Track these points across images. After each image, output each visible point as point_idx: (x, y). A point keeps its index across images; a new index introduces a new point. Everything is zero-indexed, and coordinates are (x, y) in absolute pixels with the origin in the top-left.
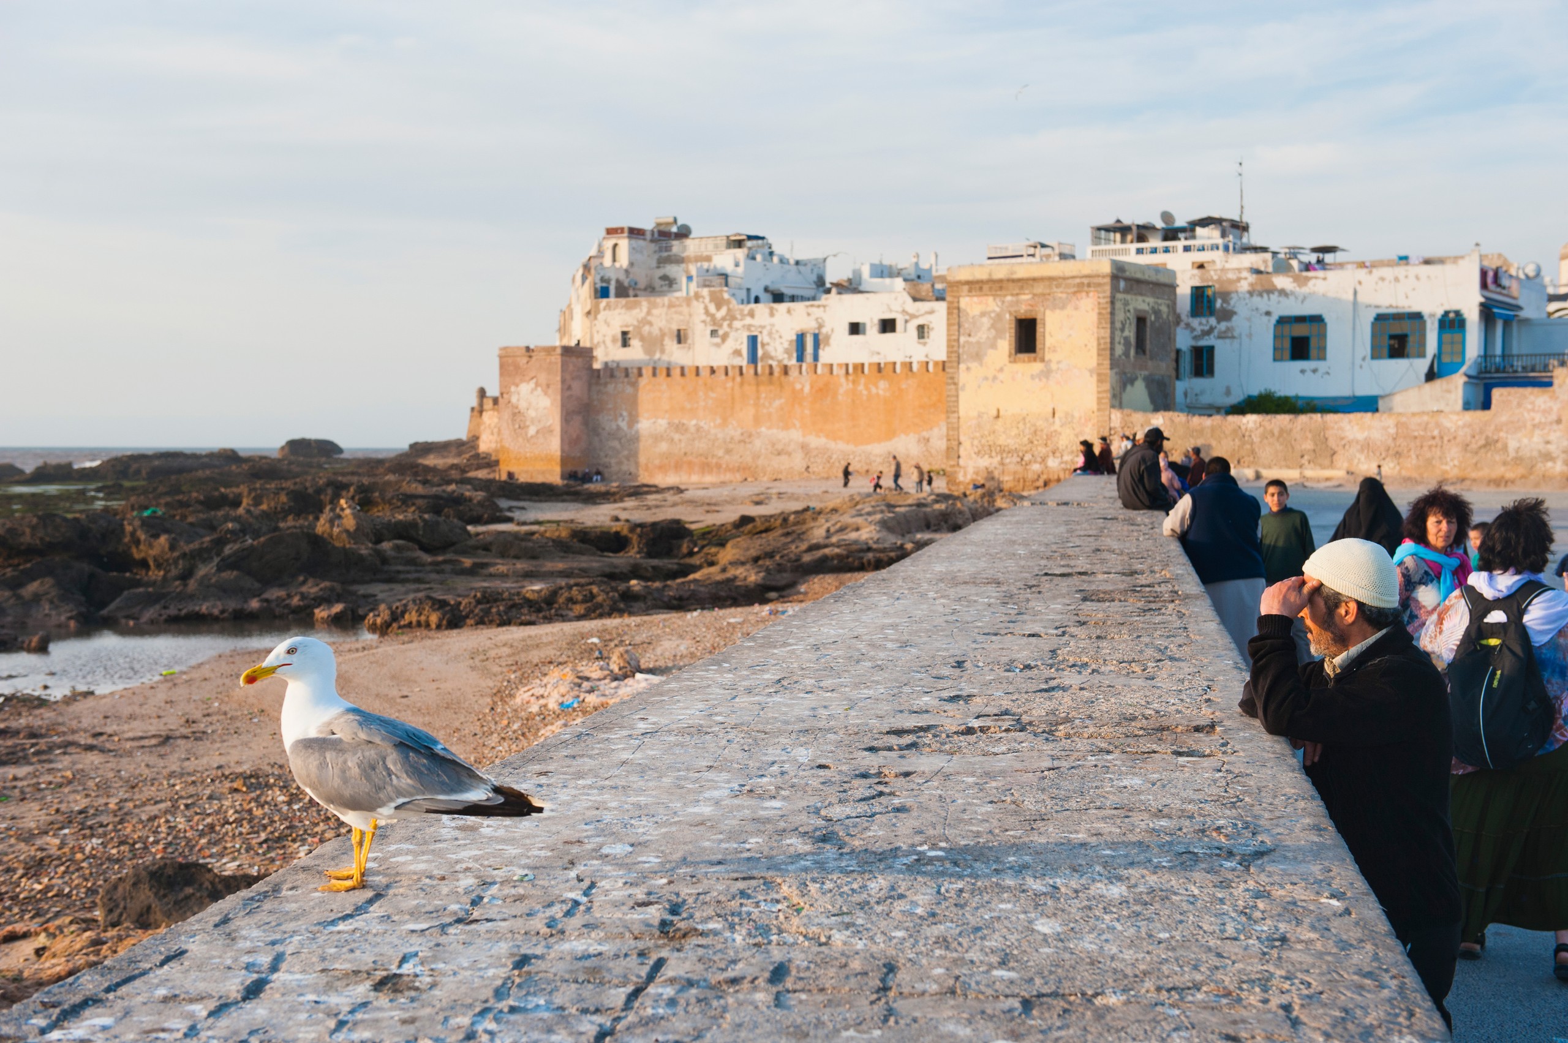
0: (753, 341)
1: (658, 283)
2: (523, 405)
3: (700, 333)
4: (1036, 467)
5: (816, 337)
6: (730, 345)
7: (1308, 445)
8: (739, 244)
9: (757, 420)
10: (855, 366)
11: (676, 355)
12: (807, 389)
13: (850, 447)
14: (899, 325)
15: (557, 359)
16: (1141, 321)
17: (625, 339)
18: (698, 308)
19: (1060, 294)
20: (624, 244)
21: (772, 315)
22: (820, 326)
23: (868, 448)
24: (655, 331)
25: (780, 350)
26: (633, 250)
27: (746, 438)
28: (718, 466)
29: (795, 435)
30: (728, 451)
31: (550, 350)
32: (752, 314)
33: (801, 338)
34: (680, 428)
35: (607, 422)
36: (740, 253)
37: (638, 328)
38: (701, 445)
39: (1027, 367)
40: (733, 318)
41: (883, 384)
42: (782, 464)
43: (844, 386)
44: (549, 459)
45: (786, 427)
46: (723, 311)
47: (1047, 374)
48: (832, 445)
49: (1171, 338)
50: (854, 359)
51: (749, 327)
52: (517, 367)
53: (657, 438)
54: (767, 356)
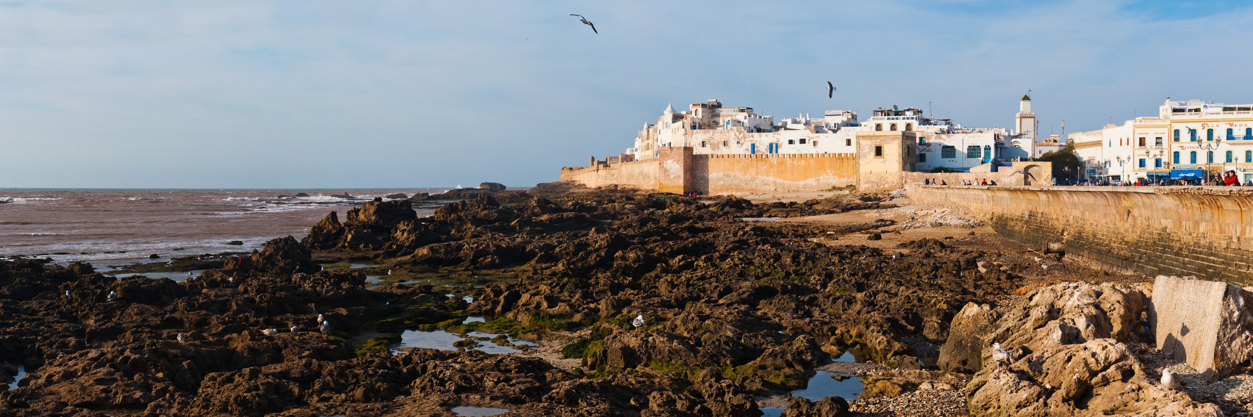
0: (753, 146)
1: (712, 124)
2: (668, 168)
3: (733, 142)
4: (882, 187)
5: (777, 145)
6: (744, 147)
7: (954, 181)
8: (743, 111)
9: (757, 173)
10: (793, 155)
11: (724, 151)
12: (775, 163)
13: (792, 183)
14: (807, 141)
15: (682, 151)
16: (909, 147)
17: (704, 144)
18: (732, 134)
19: (888, 140)
20: (700, 109)
21: (760, 137)
22: (778, 141)
23: (798, 183)
24: (716, 141)
25: (763, 149)
26: (703, 112)
27: (753, 180)
28: (742, 189)
29: (771, 178)
30: (746, 184)
31: (679, 148)
32: (753, 136)
33: (771, 145)
34: (728, 176)
35: (699, 174)
36: (745, 114)
37: (709, 140)
38: (736, 182)
39: (879, 160)
40: (746, 138)
41: (803, 161)
42: (766, 188)
43: (789, 162)
44: (679, 187)
45: (768, 176)
46: (742, 135)
47: (884, 161)
48: (785, 182)
49: (915, 152)
50: (792, 152)
51: (752, 141)
52: (666, 154)
53: (719, 179)
54: (758, 151)
